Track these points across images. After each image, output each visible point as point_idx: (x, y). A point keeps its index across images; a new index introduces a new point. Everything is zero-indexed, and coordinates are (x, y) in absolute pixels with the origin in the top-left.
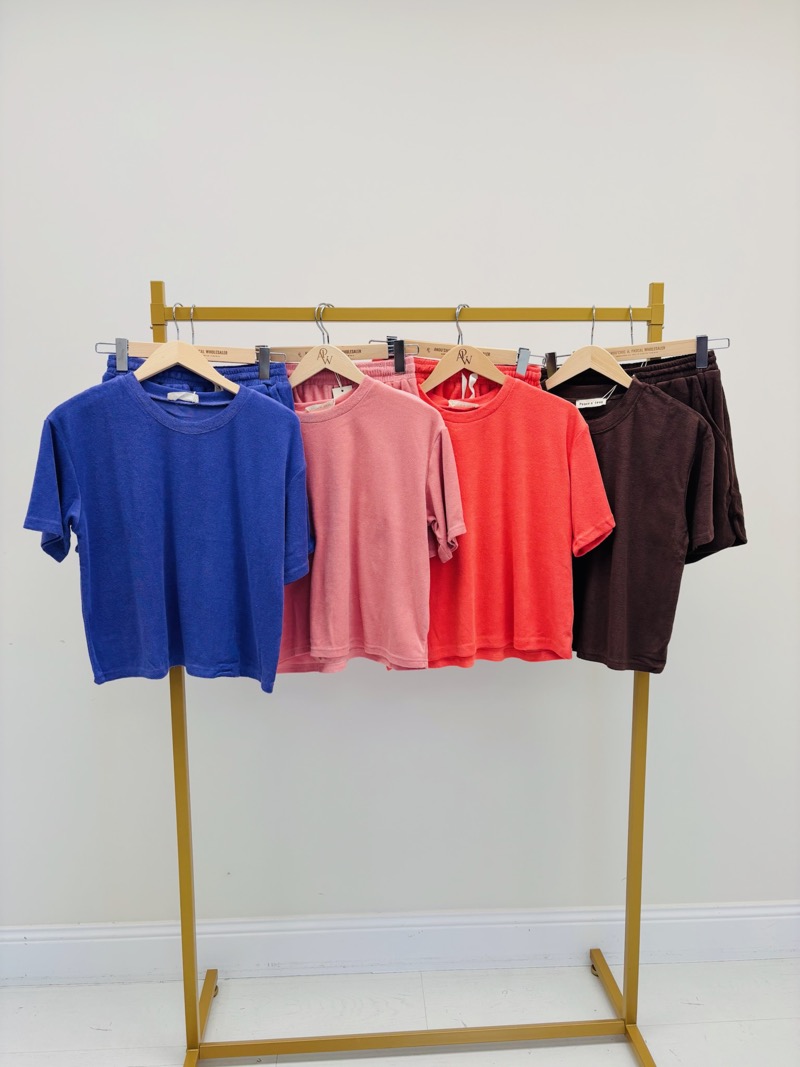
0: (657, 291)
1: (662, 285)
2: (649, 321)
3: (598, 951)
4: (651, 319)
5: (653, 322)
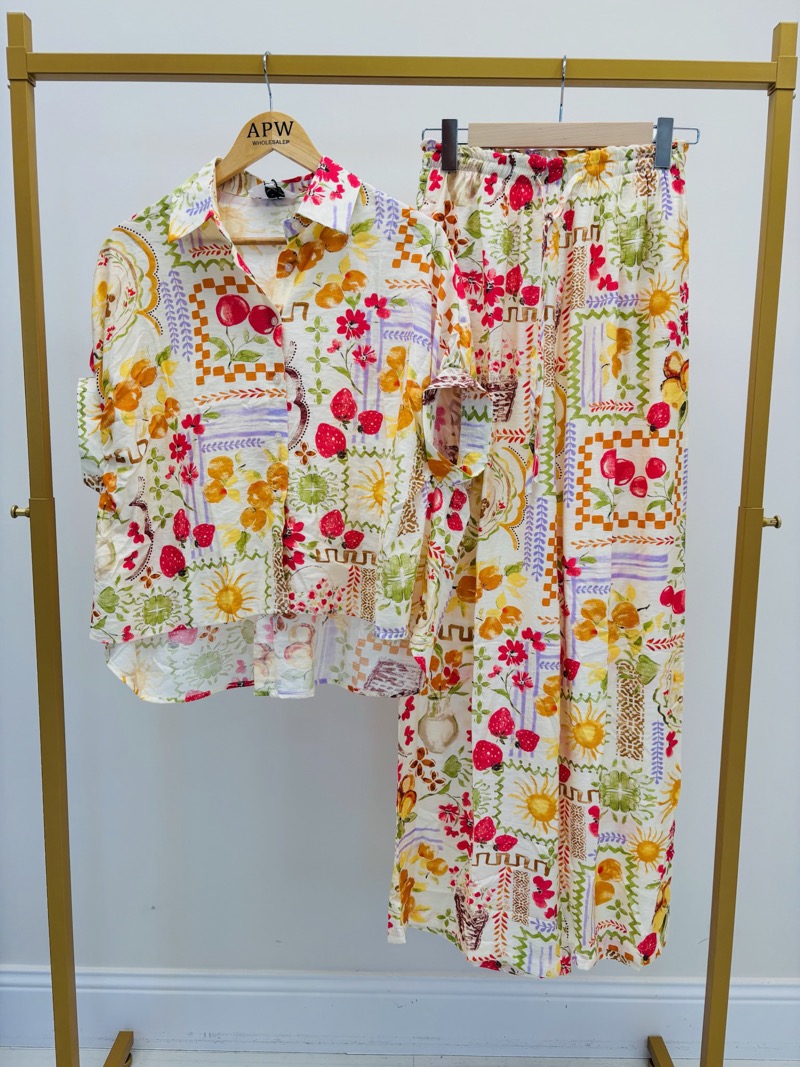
0: (785, 36)
1: (795, 26)
3: (659, 1039)
4: (773, 80)
5: (777, 86)
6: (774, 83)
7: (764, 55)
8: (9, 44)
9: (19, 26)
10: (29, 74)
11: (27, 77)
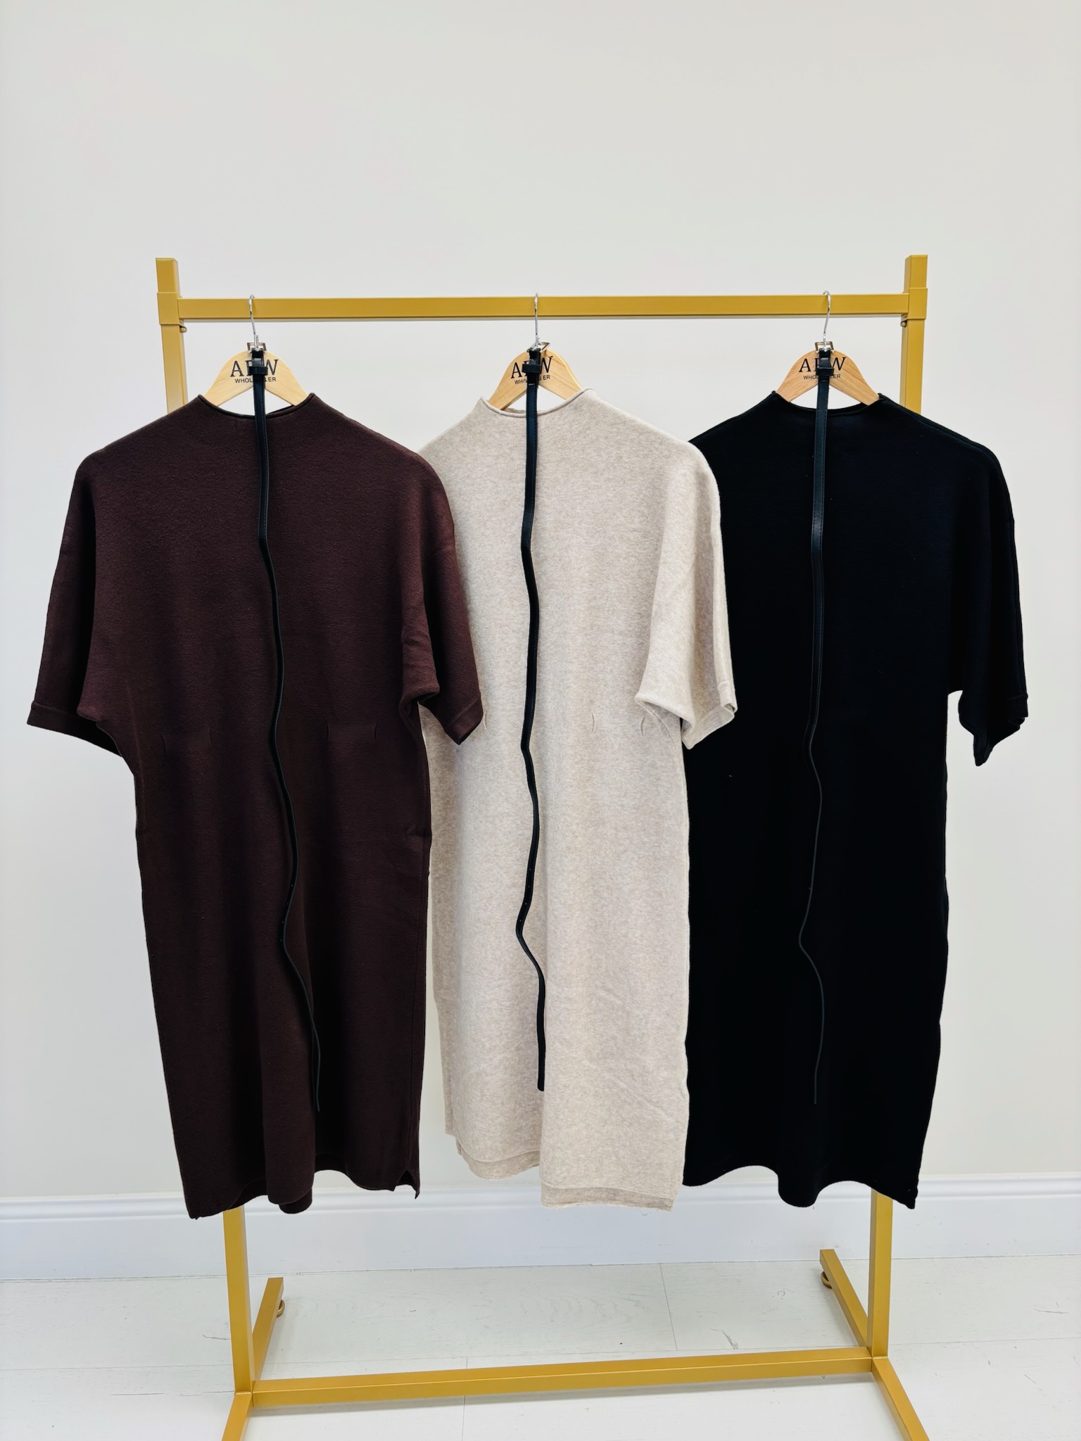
0: (916, 268)
1: (923, 260)
2: (904, 315)
3: (832, 1252)
4: (906, 311)
5: (908, 318)
6: (907, 314)
7: (895, 285)
8: (159, 291)
9: (166, 270)
10: (180, 319)
11: (179, 323)
